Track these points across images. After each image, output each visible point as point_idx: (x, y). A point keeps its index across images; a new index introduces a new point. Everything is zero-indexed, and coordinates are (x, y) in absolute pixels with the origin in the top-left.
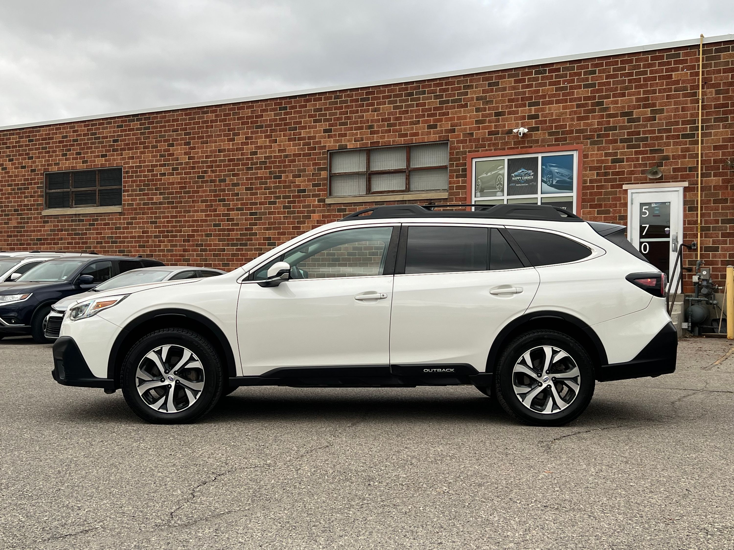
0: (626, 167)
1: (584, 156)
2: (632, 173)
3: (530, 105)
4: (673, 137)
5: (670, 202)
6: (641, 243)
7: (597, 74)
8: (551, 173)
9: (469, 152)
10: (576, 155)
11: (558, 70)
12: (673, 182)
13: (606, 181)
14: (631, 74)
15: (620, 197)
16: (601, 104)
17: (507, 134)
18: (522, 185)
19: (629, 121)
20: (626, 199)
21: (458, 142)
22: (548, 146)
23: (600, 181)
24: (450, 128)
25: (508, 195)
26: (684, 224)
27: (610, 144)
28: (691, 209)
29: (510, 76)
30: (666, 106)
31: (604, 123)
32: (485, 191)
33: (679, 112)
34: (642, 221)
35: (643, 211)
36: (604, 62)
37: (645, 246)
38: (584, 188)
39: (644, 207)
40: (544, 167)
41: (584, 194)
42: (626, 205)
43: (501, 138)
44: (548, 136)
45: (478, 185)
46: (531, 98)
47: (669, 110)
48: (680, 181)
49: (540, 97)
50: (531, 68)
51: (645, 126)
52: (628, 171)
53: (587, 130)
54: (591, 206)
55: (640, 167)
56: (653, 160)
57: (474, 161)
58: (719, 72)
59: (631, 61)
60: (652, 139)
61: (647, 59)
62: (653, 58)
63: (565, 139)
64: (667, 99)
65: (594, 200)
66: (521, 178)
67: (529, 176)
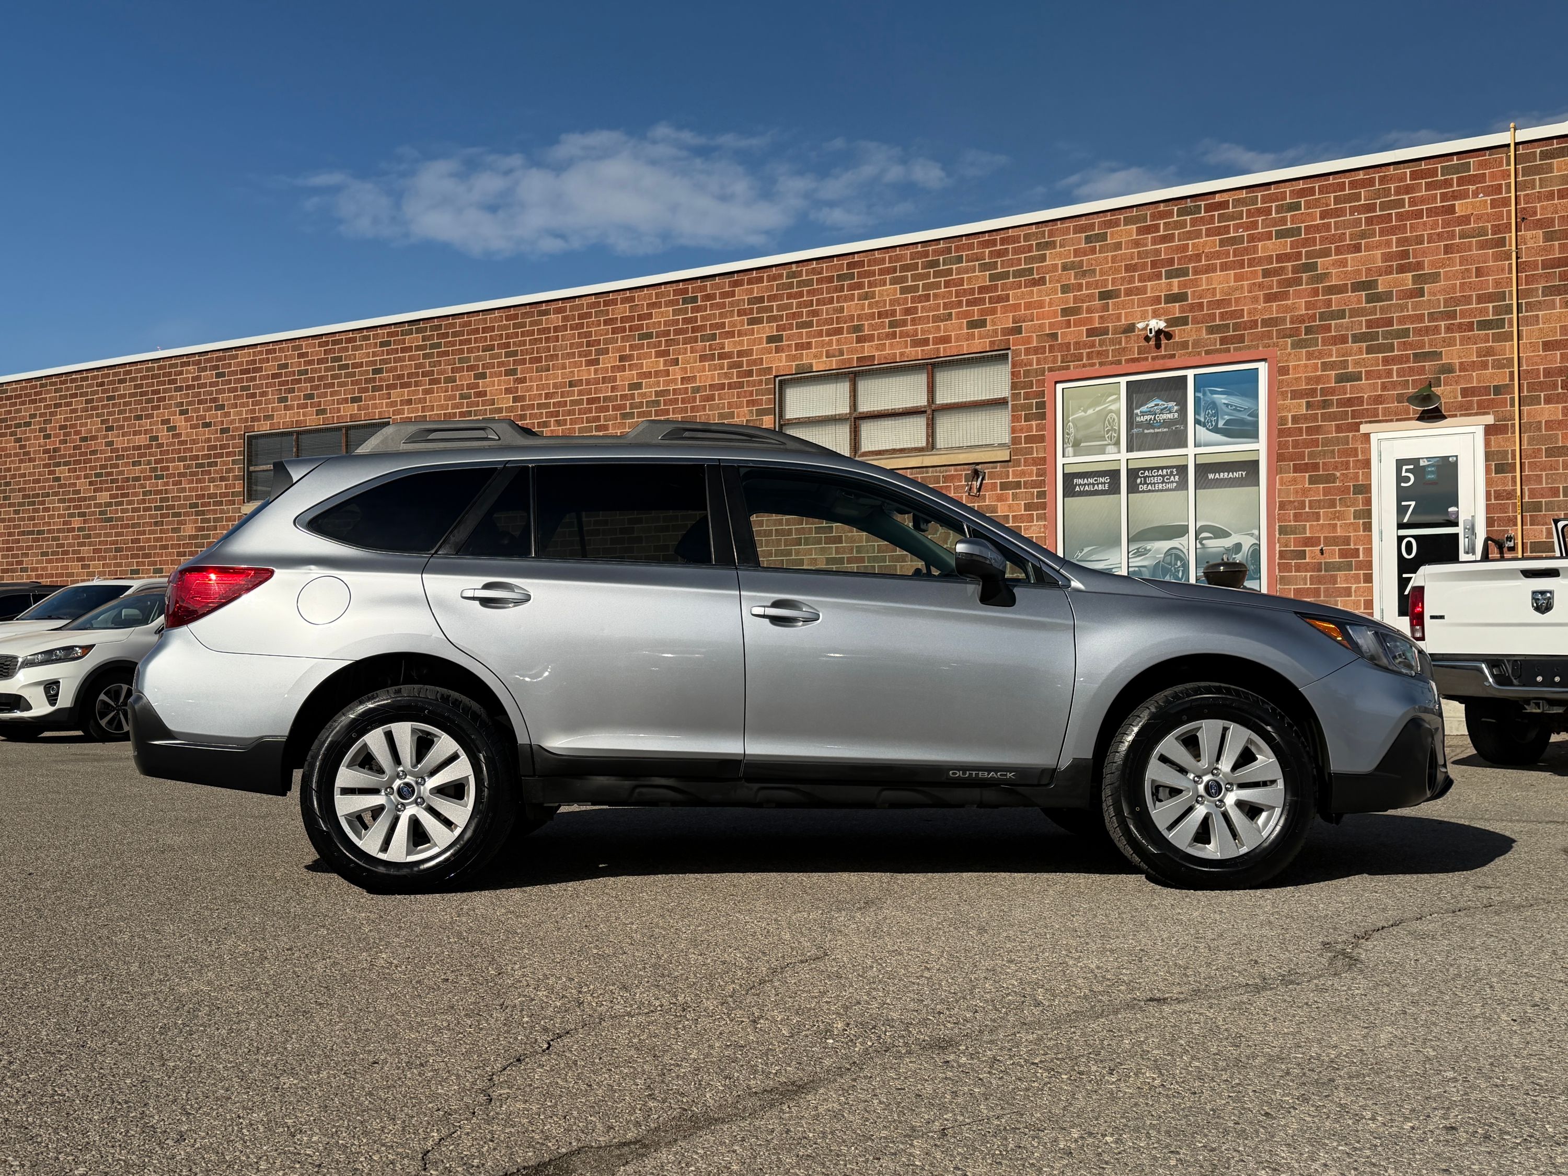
0: (1366, 389)
1: (1280, 372)
2: (1378, 400)
3: (1169, 275)
4: (1461, 327)
5: (1456, 456)
6: (1400, 539)
7: (1303, 211)
8: (1214, 405)
9: (1051, 369)
10: (1263, 368)
11: (1224, 205)
12: (1461, 415)
13: (1325, 417)
14: (1371, 208)
15: (1356, 449)
16: (1313, 267)
17: (1124, 332)
18: (1156, 430)
19: (1370, 299)
20: (1367, 451)
21: (1028, 351)
22: (1208, 352)
23: (1314, 418)
24: (1011, 325)
25: (1130, 449)
26: (1488, 498)
27: (1332, 345)
28: (1500, 469)
29: (1128, 221)
30: (1443, 266)
31: (1319, 304)
32: (1082, 445)
33: (1470, 277)
34: (1402, 494)
35: (1404, 474)
36: (1317, 186)
37: (1409, 545)
38: (1281, 433)
39: (1405, 468)
40: (1198, 394)
41: (1282, 445)
42: (1367, 464)
43: (1112, 342)
44: (1207, 335)
45: (1068, 434)
46: (1171, 261)
47: (1450, 274)
48: (1476, 414)
49: (1190, 259)
50: (1170, 203)
51: (1403, 308)
52: (1369, 397)
53: (1284, 319)
54: (1297, 469)
55: (1394, 389)
56: (1420, 374)
57: (1059, 387)
58: (1550, 196)
59: (1371, 182)
60: (1418, 332)
61: (1402, 178)
62: (1414, 175)
63: (1241, 339)
64: (1446, 253)
65: (1302, 456)
66: (1155, 417)
67: (1170, 412)
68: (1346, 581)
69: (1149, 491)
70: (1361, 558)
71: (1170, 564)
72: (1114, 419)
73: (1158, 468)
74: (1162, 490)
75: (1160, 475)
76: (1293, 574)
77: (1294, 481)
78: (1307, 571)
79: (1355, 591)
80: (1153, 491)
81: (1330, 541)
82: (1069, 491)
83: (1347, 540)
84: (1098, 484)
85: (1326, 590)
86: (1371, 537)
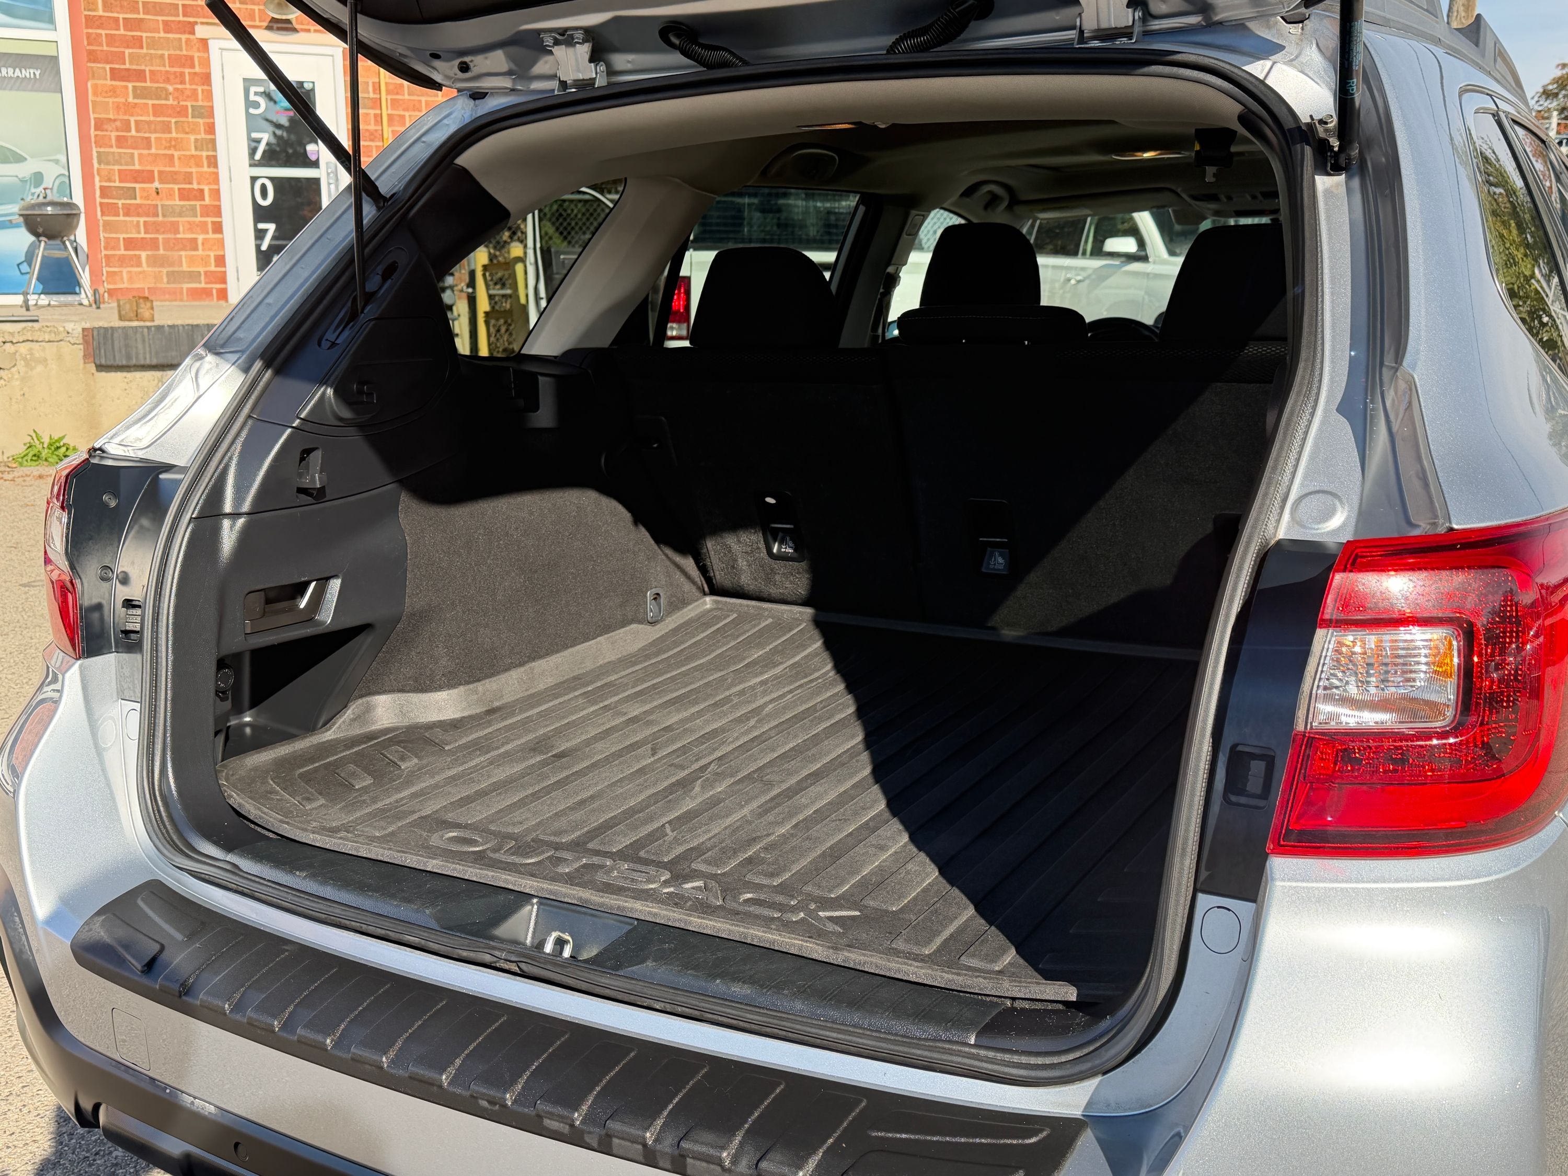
5: (313, 83)
6: (254, 179)
15: (192, 58)
20: (206, 62)
34: (252, 123)
35: (252, 97)
37: (264, 189)
38: (92, 21)
39: (253, 89)
41: (93, 40)
42: (206, 79)
54: (115, 75)
65: (121, 58)
68: (191, 230)
70: (207, 201)
76: (121, 218)
78: (139, 215)
79: (203, 244)
81: (167, 177)
83: (188, 177)
85: (166, 241)
86: (217, 174)
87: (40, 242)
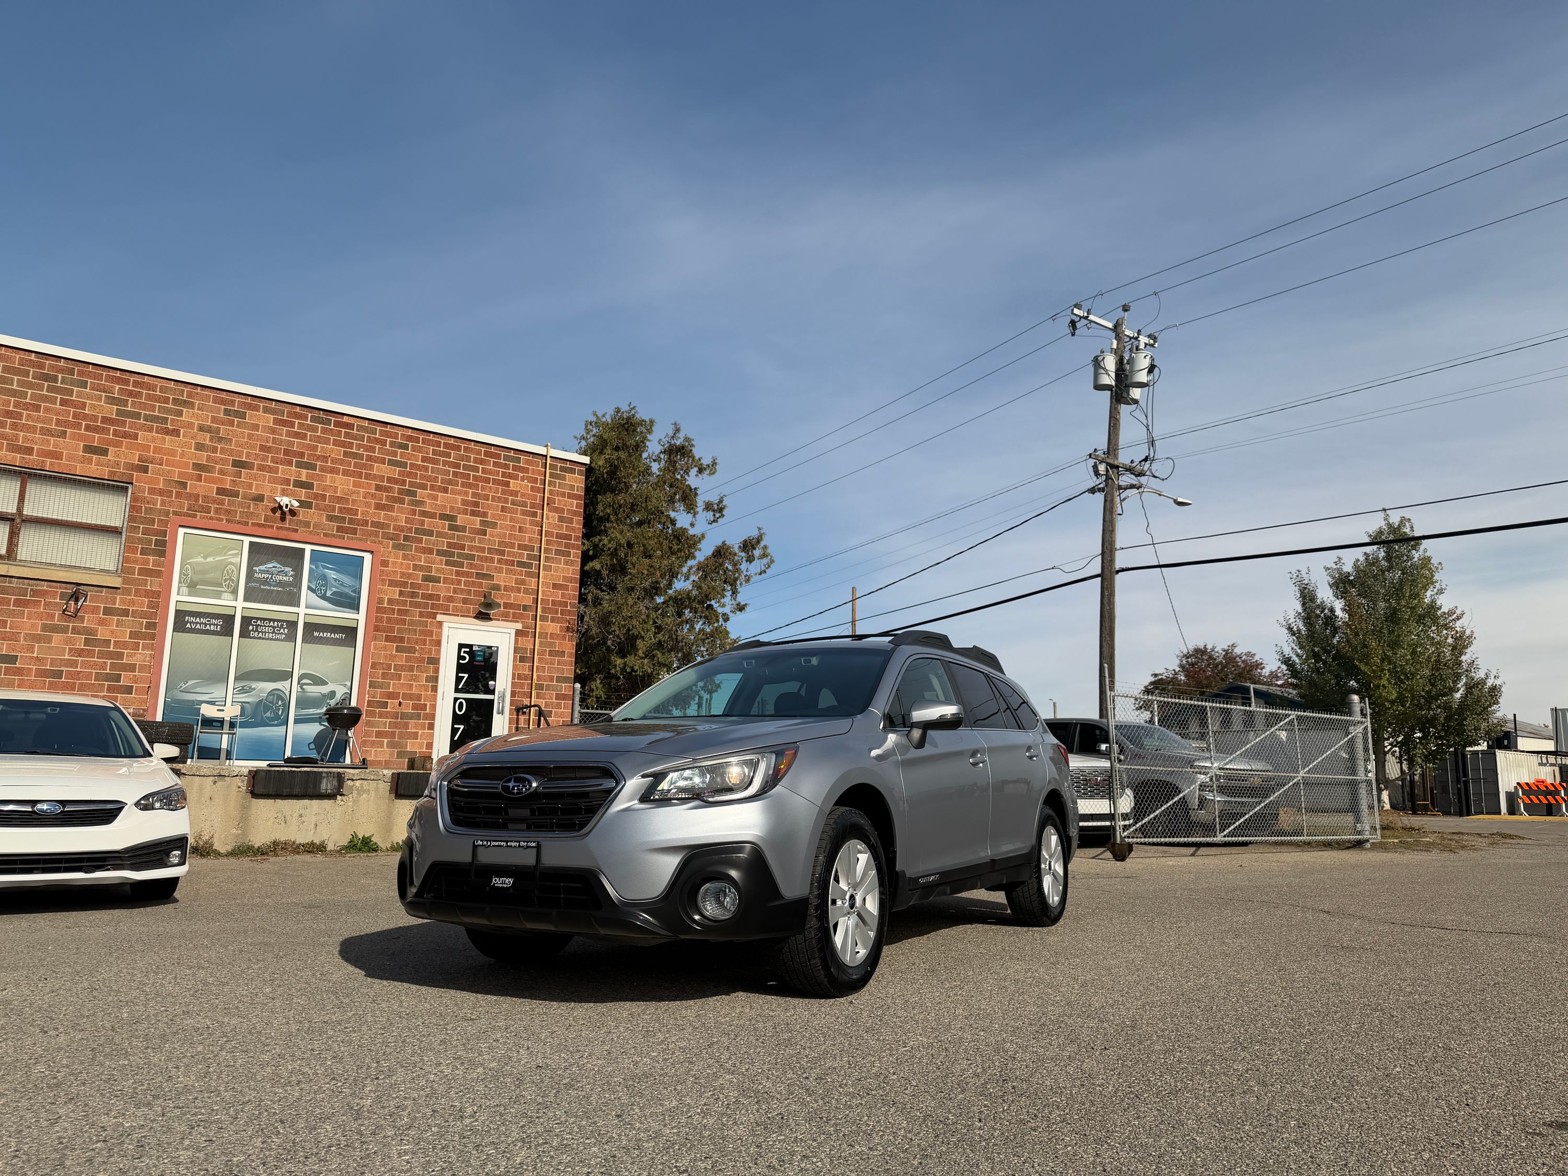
0: (443, 590)
1: (381, 564)
2: (450, 599)
3: (299, 465)
4: (507, 562)
5: (498, 647)
6: (456, 699)
7: (409, 451)
8: (324, 577)
9: (175, 513)
10: (368, 557)
11: (350, 426)
12: (502, 620)
13: (413, 604)
14: (457, 466)
15: (432, 632)
16: (414, 494)
17: (253, 500)
18: (272, 588)
19: (451, 528)
20: (440, 634)
21: (152, 491)
22: (325, 535)
23: (404, 604)
24: (137, 463)
25: (246, 599)
26: (513, 678)
27: (421, 553)
28: (522, 659)
29: (266, 410)
30: (500, 519)
31: (415, 522)
32: (198, 587)
33: (515, 531)
34: (460, 668)
35: (462, 654)
36: (421, 437)
37: (461, 705)
38: (379, 610)
39: (463, 650)
40: (313, 567)
41: (378, 619)
42: (438, 643)
43: (240, 505)
44: (326, 521)
45: (184, 575)
46: (302, 455)
47: (503, 526)
48: (511, 621)
49: (319, 458)
50: (306, 409)
51: (473, 539)
52: (445, 596)
53: (389, 526)
54: (387, 639)
55: (462, 594)
56: (479, 588)
57: (181, 531)
58: (563, 495)
59: (458, 448)
60: (481, 558)
61: (479, 453)
62: (487, 454)
63: (354, 532)
64: (502, 511)
65: (392, 630)
66: (272, 577)
67: (286, 576)
68: (416, 727)
69: (260, 638)
70: (428, 711)
71: (272, 702)
72: (233, 571)
73: (270, 620)
74: (272, 639)
75: (271, 626)
76: (377, 719)
77: (385, 648)
78: (387, 718)
79: (421, 736)
80: (263, 639)
81: (406, 697)
82: (180, 626)
83: (419, 697)
84: (210, 625)
85: (400, 733)
86: (436, 696)
87: (334, 730)
